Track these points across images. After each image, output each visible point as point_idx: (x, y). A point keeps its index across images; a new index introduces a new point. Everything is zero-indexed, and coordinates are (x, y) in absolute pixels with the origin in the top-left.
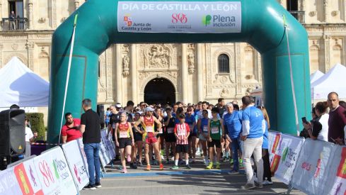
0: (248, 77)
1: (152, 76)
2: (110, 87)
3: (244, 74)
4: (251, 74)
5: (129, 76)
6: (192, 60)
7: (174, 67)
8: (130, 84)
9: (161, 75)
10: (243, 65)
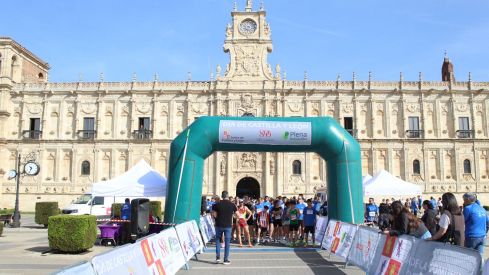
0: (315, 178)
1: (243, 176)
2: (211, 183)
3: (312, 176)
4: (317, 175)
5: (226, 175)
6: (273, 165)
7: (259, 169)
8: (226, 182)
9: (250, 175)
10: (312, 169)
